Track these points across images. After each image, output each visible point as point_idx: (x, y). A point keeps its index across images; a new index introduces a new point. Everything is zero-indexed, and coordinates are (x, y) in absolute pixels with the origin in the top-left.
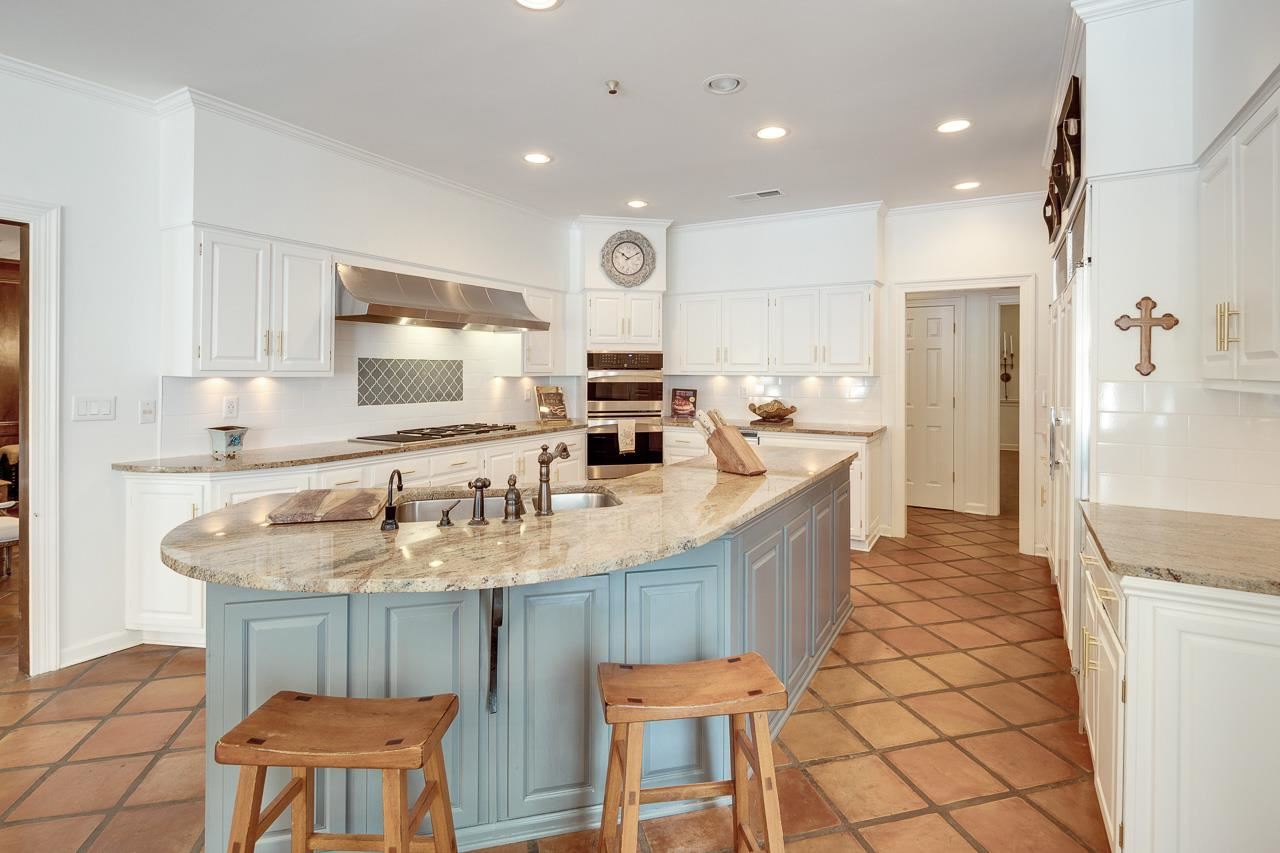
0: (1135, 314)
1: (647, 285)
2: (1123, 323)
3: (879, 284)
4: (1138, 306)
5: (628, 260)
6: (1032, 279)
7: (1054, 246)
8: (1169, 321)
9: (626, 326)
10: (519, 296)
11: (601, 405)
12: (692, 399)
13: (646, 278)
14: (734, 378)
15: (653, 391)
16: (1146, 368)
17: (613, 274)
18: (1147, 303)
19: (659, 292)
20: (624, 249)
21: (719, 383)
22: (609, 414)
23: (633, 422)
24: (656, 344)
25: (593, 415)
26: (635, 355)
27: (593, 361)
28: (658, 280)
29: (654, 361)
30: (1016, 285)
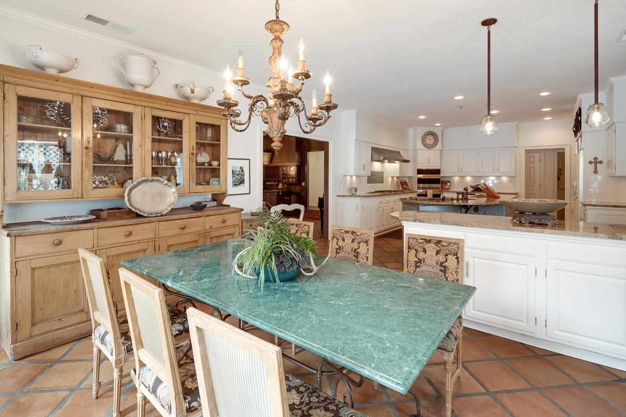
0: (593, 161)
1: (436, 148)
2: (590, 163)
3: (516, 147)
4: (594, 159)
5: (430, 140)
6: (569, 146)
7: (576, 139)
8: (601, 162)
9: (429, 160)
10: (399, 152)
11: (421, 185)
12: (448, 184)
13: (435, 146)
14: (463, 177)
15: (437, 181)
16: (596, 172)
17: (425, 145)
18: (596, 158)
19: (438, 150)
20: (429, 137)
21: (456, 179)
22: (423, 188)
23: (432, 190)
24: (438, 167)
25: (419, 188)
26: (432, 170)
27: (420, 171)
28: (439, 146)
29: (438, 172)
30: (564, 147)
